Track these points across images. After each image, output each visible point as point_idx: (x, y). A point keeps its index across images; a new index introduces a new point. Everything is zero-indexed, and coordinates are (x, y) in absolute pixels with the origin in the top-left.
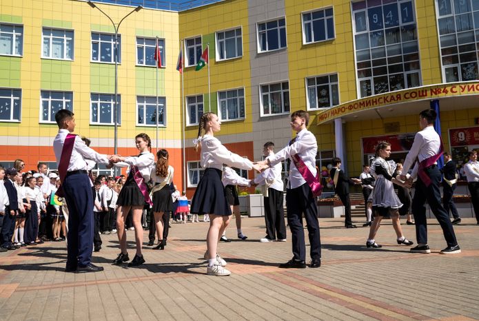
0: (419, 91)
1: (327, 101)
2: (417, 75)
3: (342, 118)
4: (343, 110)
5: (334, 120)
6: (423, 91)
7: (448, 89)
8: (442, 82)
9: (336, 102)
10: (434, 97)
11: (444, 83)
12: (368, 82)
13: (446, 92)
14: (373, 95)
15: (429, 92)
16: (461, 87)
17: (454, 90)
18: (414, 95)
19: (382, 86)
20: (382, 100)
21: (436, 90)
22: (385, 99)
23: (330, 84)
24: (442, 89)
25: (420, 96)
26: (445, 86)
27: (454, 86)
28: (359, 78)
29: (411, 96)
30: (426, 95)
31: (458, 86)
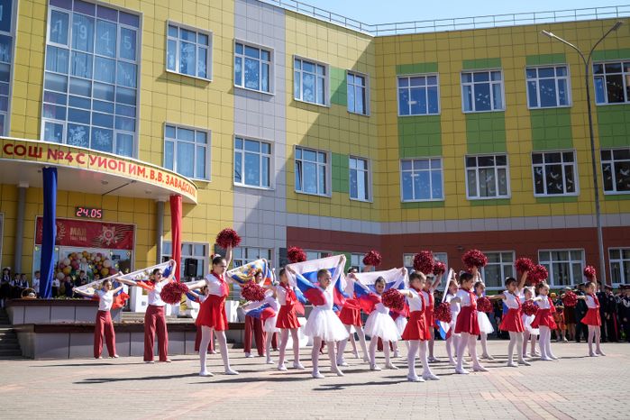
0: (30, 148)
6: (36, 148)
7: (74, 155)
10: (52, 162)
13: (70, 159)
15: (45, 154)
16: (91, 157)
17: (81, 158)
18: (20, 150)
21: (56, 153)
24: (65, 154)
25: (30, 155)
26: (70, 150)
27: (81, 153)
29: (16, 151)
30: (40, 156)
31: (87, 155)
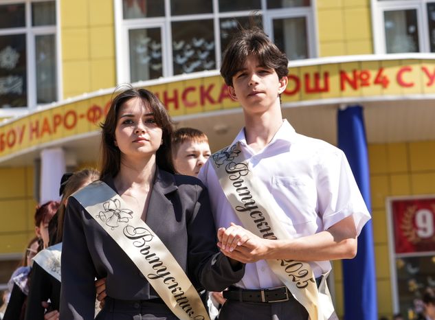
0: (307, 76)
1: (18, 88)
2: (302, 23)
3: (67, 149)
4: (70, 120)
5: (38, 152)
6: (317, 76)
7: (390, 73)
8: (373, 52)
9: (47, 94)
10: (350, 96)
11: (381, 54)
12: (154, 34)
13: (382, 81)
14: (168, 77)
15: (334, 81)
16: (424, 70)
17: (406, 77)
18: (290, 86)
19: (196, 49)
20: (194, 97)
21: (354, 76)
22: (205, 95)
23: (31, 32)
24: (373, 74)
25: (308, 91)
26: (381, 65)
27: (405, 66)
28: (125, 16)
30: (326, 89)
31: (416, 68)
